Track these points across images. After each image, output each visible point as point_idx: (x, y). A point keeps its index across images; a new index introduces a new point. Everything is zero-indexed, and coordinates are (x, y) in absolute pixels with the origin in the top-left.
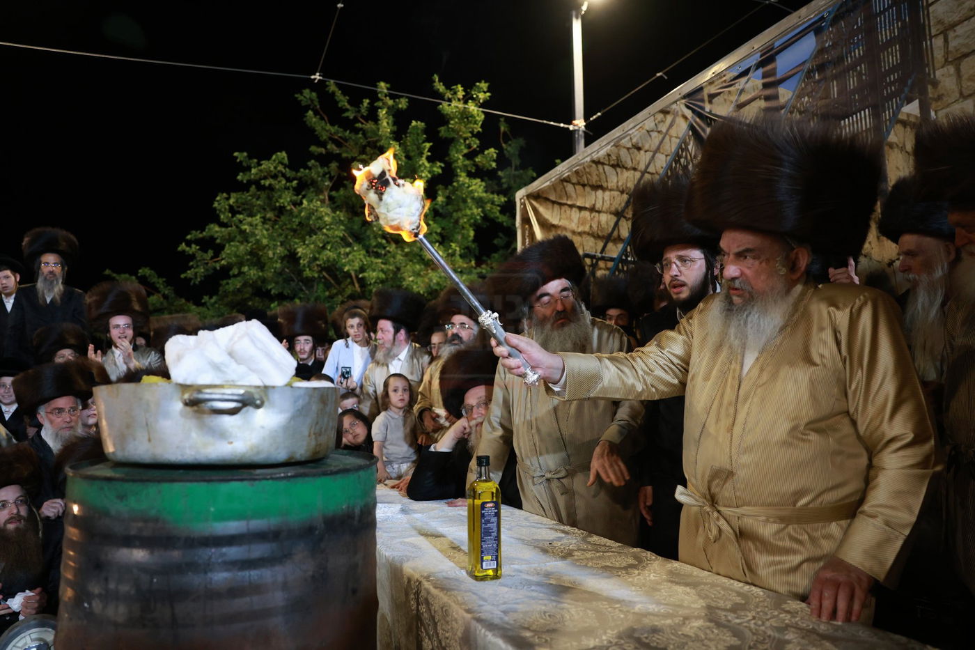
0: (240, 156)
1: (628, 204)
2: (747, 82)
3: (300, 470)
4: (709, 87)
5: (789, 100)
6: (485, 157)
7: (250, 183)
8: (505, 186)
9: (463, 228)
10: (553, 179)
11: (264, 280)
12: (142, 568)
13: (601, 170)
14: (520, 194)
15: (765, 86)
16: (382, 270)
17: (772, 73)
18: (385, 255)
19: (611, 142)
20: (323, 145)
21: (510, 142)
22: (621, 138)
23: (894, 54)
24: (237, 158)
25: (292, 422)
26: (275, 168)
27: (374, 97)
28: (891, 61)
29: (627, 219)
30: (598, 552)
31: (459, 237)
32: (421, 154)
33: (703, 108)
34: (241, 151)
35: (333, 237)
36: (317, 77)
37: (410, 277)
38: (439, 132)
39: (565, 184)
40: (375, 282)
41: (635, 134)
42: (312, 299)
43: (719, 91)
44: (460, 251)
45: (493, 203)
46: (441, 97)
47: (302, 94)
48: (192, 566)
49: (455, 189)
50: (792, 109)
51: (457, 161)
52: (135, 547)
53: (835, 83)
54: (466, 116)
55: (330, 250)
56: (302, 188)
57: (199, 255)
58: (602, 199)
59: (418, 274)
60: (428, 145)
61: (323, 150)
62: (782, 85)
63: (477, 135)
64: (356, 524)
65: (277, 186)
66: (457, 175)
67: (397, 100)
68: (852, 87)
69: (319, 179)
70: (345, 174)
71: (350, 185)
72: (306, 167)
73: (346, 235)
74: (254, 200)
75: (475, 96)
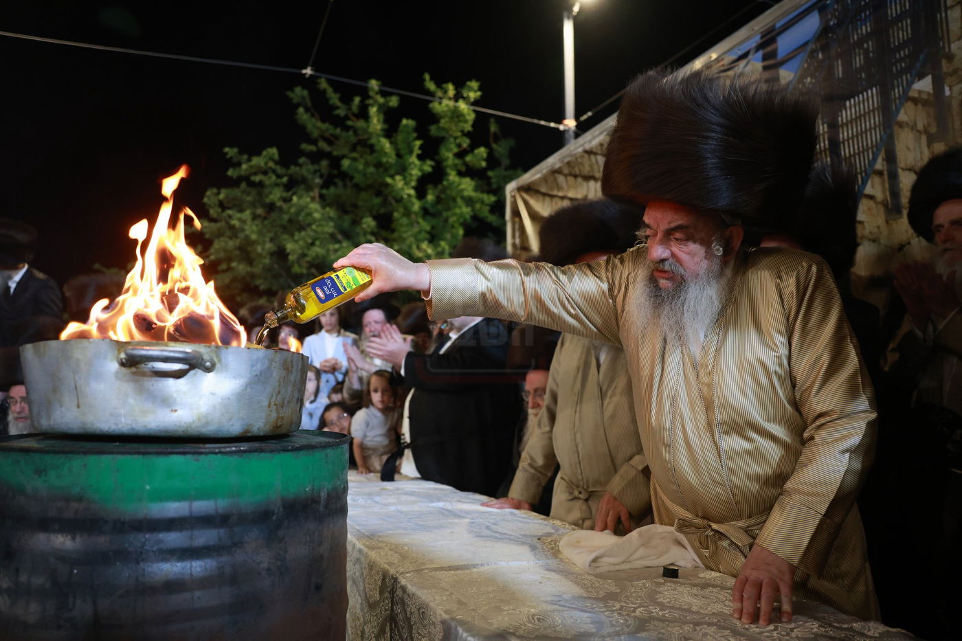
0: (230, 152)
2: (746, 66)
3: (256, 445)
5: (790, 81)
6: (476, 156)
7: (240, 178)
8: (495, 186)
9: (453, 227)
10: (544, 171)
11: (253, 276)
12: (62, 557)
13: (593, 160)
14: (510, 187)
15: (765, 68)
17: (773, 54)
20: (314, 142)
21: (500, 143)
23: (905, 29)
24: (227, 153)
26: (266, 163)
27: (365, 93)
28: (901, 36)
31: (448, 236)
32: (411, 152)
34: (231, 146)
35: (323, 233)
36: (308, 71)
38: (429, 131)
39: (557, 175)
45: (482, 202)
46: (432, 94)
47: (293, 91)
48: (122, 555)
49: (445, 188)
51: (446, 160)
53: (840, 62)
54: (457, 115)
55: (319, 246)
56: (292, 185)
58: (594, 190)
60: (418, 143)
61: (312, 148)
62: (786, 66)
63: (468, 135)
64: (321, 509)
65: (267, 182)
66: (447, 174)
67: (388, 98)
68: (858, 66)
69: (310, 177)
70: (335, 172)
71: (340, 184)
72: (297, 164)
73: (336, 232)
74: (244, 196)
75: (465, 95)
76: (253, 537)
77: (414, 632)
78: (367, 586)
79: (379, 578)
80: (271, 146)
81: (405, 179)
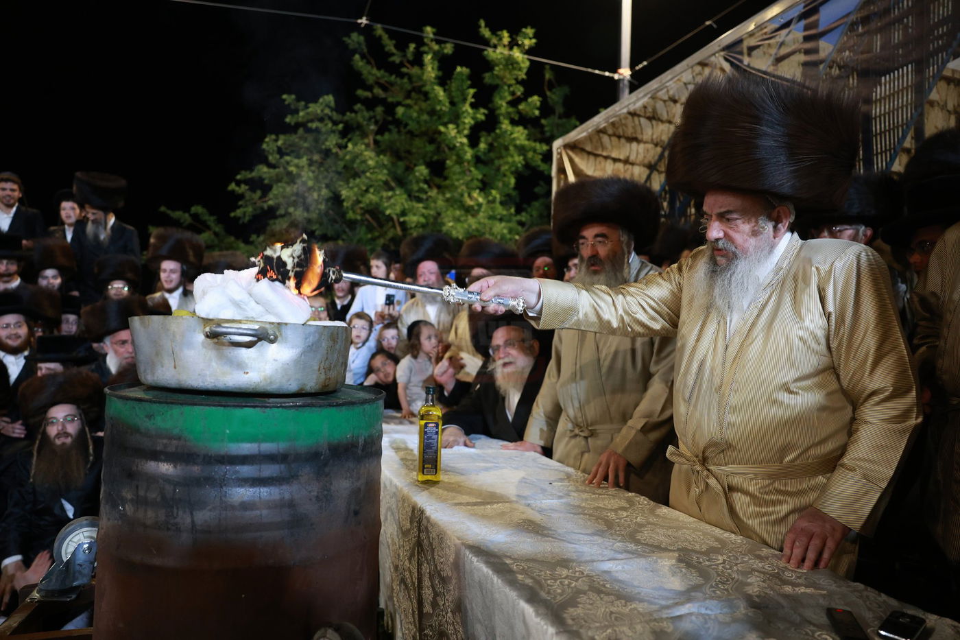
0: (288, 98)
1: (661, 156)
2: (787, 35)
3: (308, 400)
4: (748, 40)
5: (830, 54)
6: (529, 104)
7: (298, 125)
8: (548, 134)
9: (505, 175)
10: (590, 130)
11: (310, 221)
12: (167, 479)
13: (637, 122)
14: (557, 144)
15: (807, 39)
16: (423, 215)
17: (814, 25)
18: (427, 199)
19: (648, 94)
20: (370, 88)
21: (554, 90)
22: (658, 90)
23: (946, 5)
24: (284, 100)
25: (303, 357)
26: (322, 111)
27: (420, 42)
28: (941, 12)
29: (660, 173)
30: (594, 494)
31: (500, 184)
32: (465, 100)
33: (741, 61)
34: (289, 93)
35: (377, 181)
36: (364, 21)
37: (450, 221)
38: (484, 78)
39: (601, 135)
40: (416, 226)
41: (673, 86)
42: (355, 241)
43: (760, 43)
44: (501, 198)
45: (535, 151)
46: (487, 43)
47: (349, 37)
48: (209, 481)
49: (498, 137)
50: (831, 64)
51: (499, 108)
52: (161, 461)
53: (879, 37)
54: (511, 63)
55: (373, 194)
56: (348, 132)
57: (248, 195)
58: (637, 152)
59: (457, 220)
60: (472, 91)
61: (369, 94)
62: (823, 38)
63: (521, 82)
64: (359, 452)
65: (324, 130)
66: (500, 123)
67: (443, 45)
68: (896, 41)
69: (365, 123)
70: (390, 119)
71: (395, 130)
72: (353, 111)
73: (389, 179)
74: (301, 142)
75: (520, 42)
76: (306, 472)
77: (435, 554)
78: (401, 516)
79: (409, 510)
80: (327, 94)
81: (458, 126)
